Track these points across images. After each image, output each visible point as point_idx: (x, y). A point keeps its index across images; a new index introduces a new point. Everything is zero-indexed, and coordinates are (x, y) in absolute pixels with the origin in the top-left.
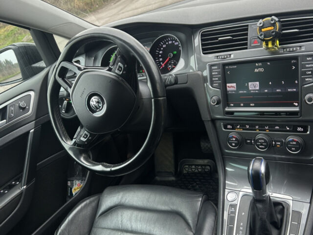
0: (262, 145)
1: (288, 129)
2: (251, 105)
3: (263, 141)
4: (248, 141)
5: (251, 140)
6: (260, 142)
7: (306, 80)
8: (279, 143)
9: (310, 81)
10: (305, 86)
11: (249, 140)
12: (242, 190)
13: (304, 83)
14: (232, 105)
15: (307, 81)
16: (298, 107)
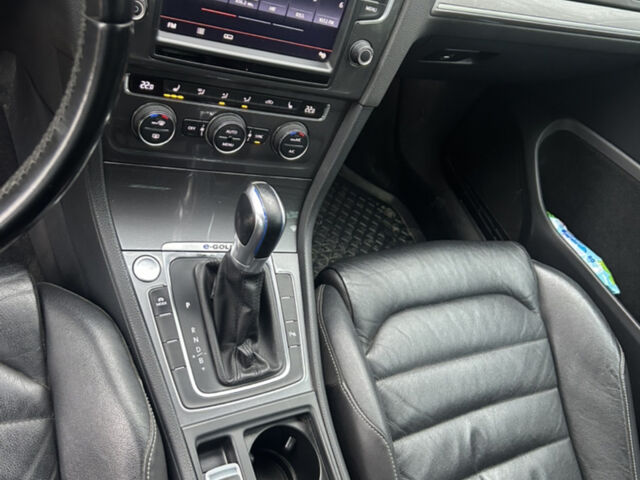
0: (229, 141)
1: (290, 107)
2: (227, 37)
3: (235, 132)
4: (191, 128)
5: (199, 126)
6: (227, 135)
7: (368, 8)
8: (261, 137)
9: (372, 12)
10: (362, 22)
11: (192, 124)
12: (166, 247)
13: (361, 16)
14: (174, 26)
15: (368, 12)
16: (328, 64)
